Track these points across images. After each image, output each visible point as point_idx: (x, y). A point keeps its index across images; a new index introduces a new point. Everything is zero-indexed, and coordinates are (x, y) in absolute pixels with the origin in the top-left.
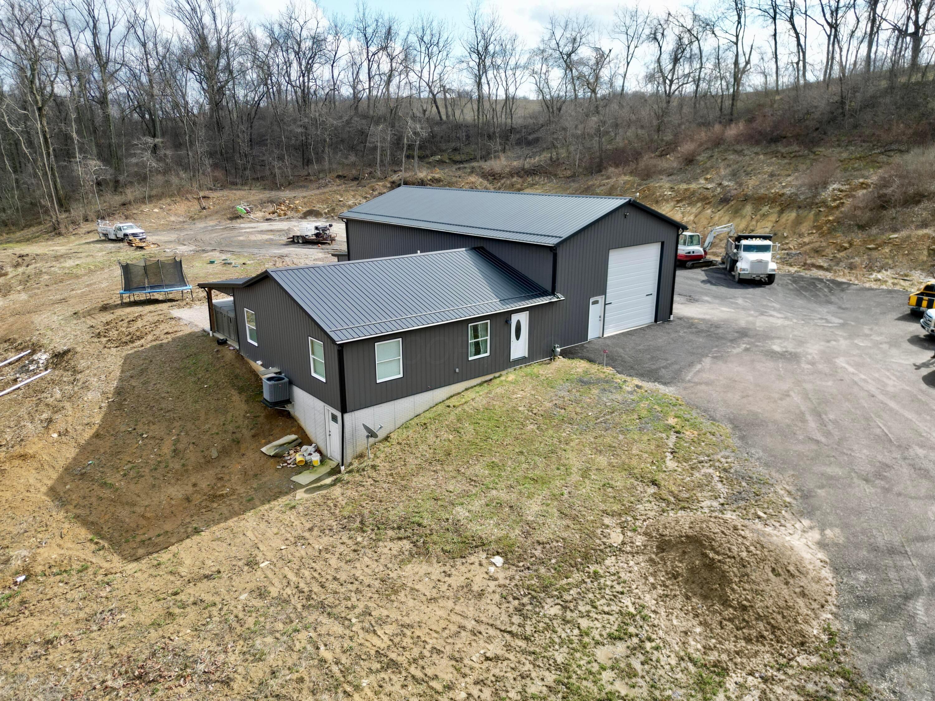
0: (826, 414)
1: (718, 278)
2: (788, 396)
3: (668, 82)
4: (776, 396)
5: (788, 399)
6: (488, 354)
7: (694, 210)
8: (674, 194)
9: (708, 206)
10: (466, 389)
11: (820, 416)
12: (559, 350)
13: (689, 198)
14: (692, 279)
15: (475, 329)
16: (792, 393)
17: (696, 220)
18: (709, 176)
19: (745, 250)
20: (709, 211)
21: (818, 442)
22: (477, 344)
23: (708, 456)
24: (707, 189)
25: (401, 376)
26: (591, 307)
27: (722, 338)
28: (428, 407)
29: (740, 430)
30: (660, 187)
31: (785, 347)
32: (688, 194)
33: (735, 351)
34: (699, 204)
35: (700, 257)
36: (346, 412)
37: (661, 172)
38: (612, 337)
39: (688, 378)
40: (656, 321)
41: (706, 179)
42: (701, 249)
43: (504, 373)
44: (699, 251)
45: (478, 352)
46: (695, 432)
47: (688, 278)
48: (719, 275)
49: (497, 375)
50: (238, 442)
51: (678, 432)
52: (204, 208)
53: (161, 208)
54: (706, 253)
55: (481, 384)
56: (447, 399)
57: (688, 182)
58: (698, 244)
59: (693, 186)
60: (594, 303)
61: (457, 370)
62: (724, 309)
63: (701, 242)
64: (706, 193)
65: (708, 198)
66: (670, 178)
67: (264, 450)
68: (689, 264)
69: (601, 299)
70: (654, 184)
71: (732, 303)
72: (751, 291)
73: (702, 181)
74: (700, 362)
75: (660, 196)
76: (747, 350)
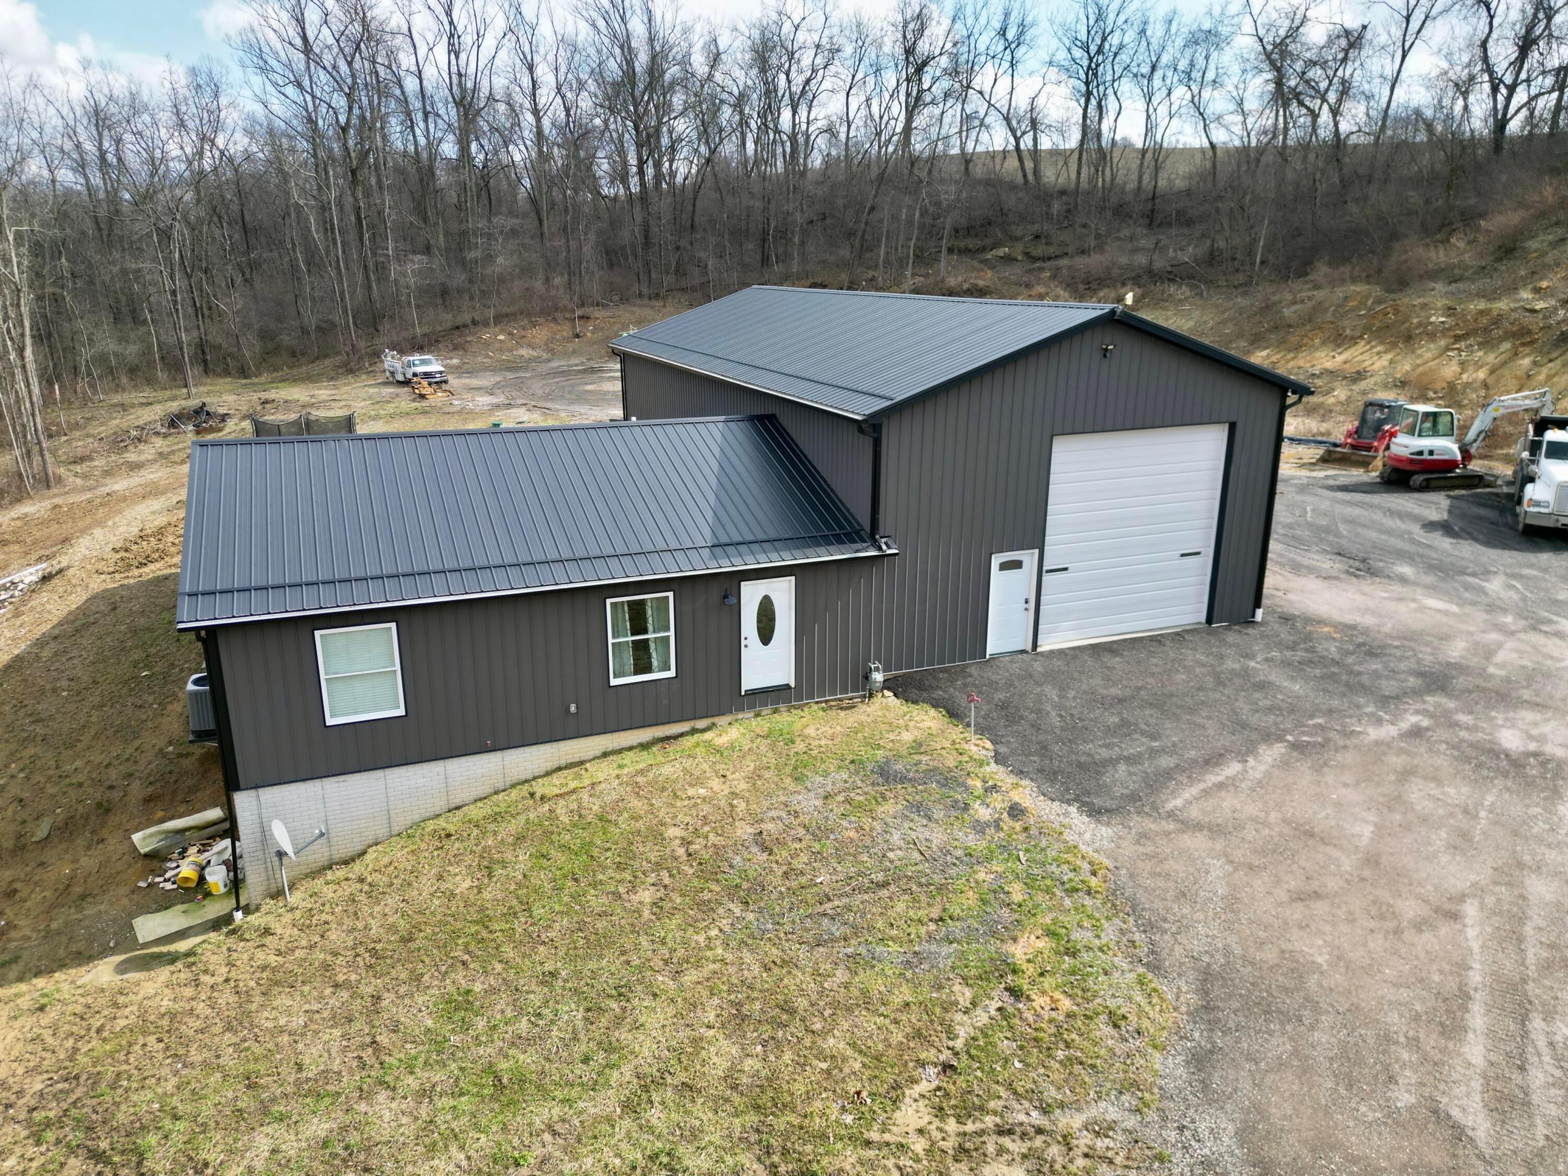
0: (1549, 1016)
1: (1480, 518)
2: (1454, 916)
3: (1503, 90)
4: (1410, 909)
5: (1445, 929)
6: (672, 673)
7: (1491, 358)
8: (1450, 321)
9: (1527, 350)
10: (605, 755)
11: (1523, 1020)
12: (878, 677)
13: (1486, 330)
14: (1400, 515)
15: (637, 611)
16: (1471, 910)
17: (1490, 381)
18: (1544, 284)
19: (1549, 455)
20: (1526, 362)
21: (1459, 1133)
22: (641, 649)
23: (1045, 1110)
24: (1534, 311)
25: (401, 712)
26: (996, 577)
27: (1365, 689)
28: (488, 790)
29: (1213, 1025)
30: (1424, 306)
31: (1542, 739)
32: (1485, 321)
33: (1374, 733)
34: (1506, 346)
35: (1451, 465)
36: (238, 788)
37: (1434, 275)
38: (1061, 652)
39: (1169, 806)
40: (1209, 621)
41: (1537, 290)
42: (1455, 448)
43: (722, 721)
44: (1446, 450)
45: (643, 666)
46: (1066, 1004)
47: (1392, 513)
48: (1483, 512)
49: (701, 724)
50: (108, 811)
51: (1015, 992)
52: (577, 336)
53: (511, 334)
54: (1467, 455)
55: (645, 746)
56: (548, 774)
57: (1492, 296)
58: (1449, 433)
59: (1502, 305)
60: (1004, 566)
61: (573, 708)
62: (1433, 603)
63: (1456, 431)
64: (1528, 319)
65: (1529, 332)
66: (1453, 287)
67: (136, 837)
68: (1418, 479)
69: (1029, 557)
70: (1410, 299)
71: (1467, 587)
72: (1546, 558)
73: (1526, 294)
74: (1246, 752)
75: (1420, 325)
76: (1416, 733)
